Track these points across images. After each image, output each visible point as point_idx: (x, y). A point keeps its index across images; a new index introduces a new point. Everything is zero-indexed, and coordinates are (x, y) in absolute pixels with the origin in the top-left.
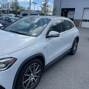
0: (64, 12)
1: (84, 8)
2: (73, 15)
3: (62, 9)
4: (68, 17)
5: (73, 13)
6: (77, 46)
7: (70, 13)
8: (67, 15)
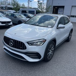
0: (54, 9)
1: (72, 6)
2: (63, 12)
3: (53, 6)
4: (58, 13)
5: (63, 10)
6: (71, 35)
7: (60, 10)
8: (58, 12)
